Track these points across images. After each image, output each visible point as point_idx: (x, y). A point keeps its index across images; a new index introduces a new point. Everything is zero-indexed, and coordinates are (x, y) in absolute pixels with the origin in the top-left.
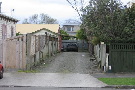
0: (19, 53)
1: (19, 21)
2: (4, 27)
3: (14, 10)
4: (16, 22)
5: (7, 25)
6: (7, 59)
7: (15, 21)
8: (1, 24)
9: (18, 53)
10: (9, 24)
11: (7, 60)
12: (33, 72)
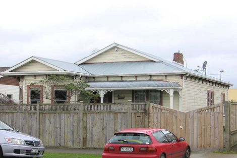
0: (215, 128)
1: (232, 85)
2: (210, 96)
3: (223, 71)
4: (229, 87)
5: (215, 91)
6: (200, 136)
7: (227, 86)
8: (206, 90)
9: (213, 128)
10: (217, 89)
11: (199, 138)
12: (232, 153)
